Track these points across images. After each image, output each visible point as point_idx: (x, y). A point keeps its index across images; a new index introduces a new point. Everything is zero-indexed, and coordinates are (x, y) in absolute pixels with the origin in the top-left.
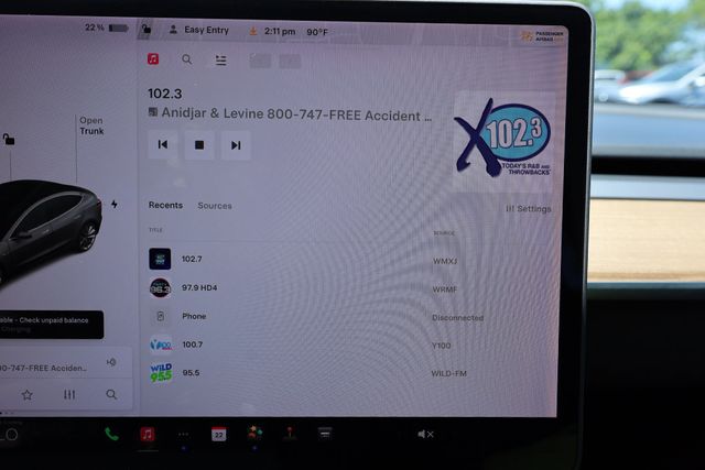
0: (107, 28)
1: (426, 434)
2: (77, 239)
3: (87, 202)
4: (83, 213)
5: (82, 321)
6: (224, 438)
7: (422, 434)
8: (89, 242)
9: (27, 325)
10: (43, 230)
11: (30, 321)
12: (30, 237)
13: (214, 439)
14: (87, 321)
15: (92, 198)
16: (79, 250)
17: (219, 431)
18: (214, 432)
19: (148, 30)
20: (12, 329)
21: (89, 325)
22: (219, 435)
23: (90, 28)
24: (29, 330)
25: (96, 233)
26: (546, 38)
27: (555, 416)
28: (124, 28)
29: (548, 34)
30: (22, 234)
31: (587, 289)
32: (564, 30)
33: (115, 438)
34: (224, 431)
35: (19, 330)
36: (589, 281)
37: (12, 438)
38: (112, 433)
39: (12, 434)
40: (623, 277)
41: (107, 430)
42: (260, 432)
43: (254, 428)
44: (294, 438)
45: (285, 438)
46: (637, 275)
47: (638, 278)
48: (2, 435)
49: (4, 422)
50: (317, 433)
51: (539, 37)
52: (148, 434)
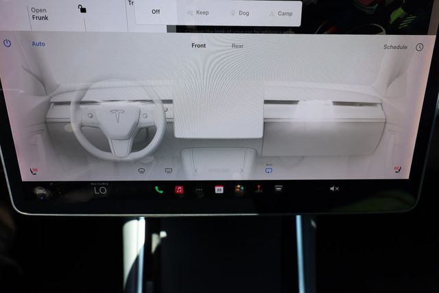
1: (335, 188)
6: (222, 192)
7: (332, 189)
13: (216, 192)
17: (219, 188)
18: (216, 188)
22: (219, 190)
27: (408, 178)
33: (161, 192)
34: (222, 188)
37: (104, 192)
39: (103, 190)
41: (157, 188)
42: (242, 188)
43: (239, 186)
45: (256, 191)
48: (98, 191)
49: (98, 184)
50: (274, 188)
52: (179, 189)
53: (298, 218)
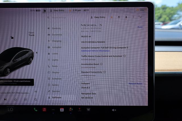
0: (35, 11)
1: (114, 110)
2: (27, 61)
3: (30, 52)
4: (29, 55)
5: (28, 81)
7: (113, 110)
8: (31, 62)
9: (15, 82)
10: (20, 59)
11: (16, 81)
12: (17, 61)
14: (30, 81)
15: (31, 51)
16: (28, 64)
17: (62, 109)
19: (45, 11)
20: (12, 83)
21: (30, 82)
22: (62, 110)
23: (31, 11)
24: (16, 84)
25: (32, 60)
27: (147, 105)
28: (39, 11)
29: (143, 9)
30: (15, 60)
31: (155, 74)
32: (147, 8)
33: (37, 111)
34: (63, 109)
35: (14, 84)
36: (155, 72)
37: (11, 110)
38: (36, 109)
40: (164, 71)
41: (35, 109)
42: (72, 109)
43: (71, 108)
44: (81, 111)
45: (79, 111)
46: (168, 70)
47: (168, 71)
48: (9, 110)
49: (10, 107)
50: (86, 110)
51: (141, 10)
52: (44, 110)
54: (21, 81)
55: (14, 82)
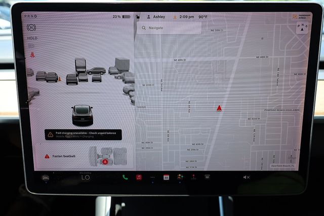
0: (122, 17)
1: (247, 177)
5: (113, 133)
6: (168, 179)
7: (245, 177)
9: (92, 135)
11: (93, 133)
13: (164, 179)
14: (115, 133)
17: (166, 176)
18: (164, 176)
19: (138, 17)
20: (86, 137)
21: (116, 135)
22: (166, 178)
23: (115, 17)
24: (93, 137)
26: (302, 17)
28: (128, 17)
29: (304, 15)
32: (311, 14)
33: (127, 179)
34: (168, 176)
35: (89, 137)
37: (88, 178)
38: (125, 177)
39: (87, 177)
41: (124, 176)
42: (182, 177)
43: (180, 175)
44: (195, 179)
48: (84, 177)
49: (84, 173)
50: (204, 177)
51: (300, 17)
52: (139, 177)
53: (220, 198)
54: (101, 133)
55: (89, 135)
